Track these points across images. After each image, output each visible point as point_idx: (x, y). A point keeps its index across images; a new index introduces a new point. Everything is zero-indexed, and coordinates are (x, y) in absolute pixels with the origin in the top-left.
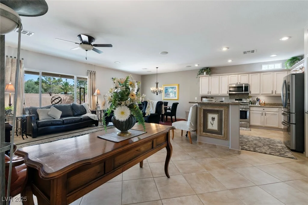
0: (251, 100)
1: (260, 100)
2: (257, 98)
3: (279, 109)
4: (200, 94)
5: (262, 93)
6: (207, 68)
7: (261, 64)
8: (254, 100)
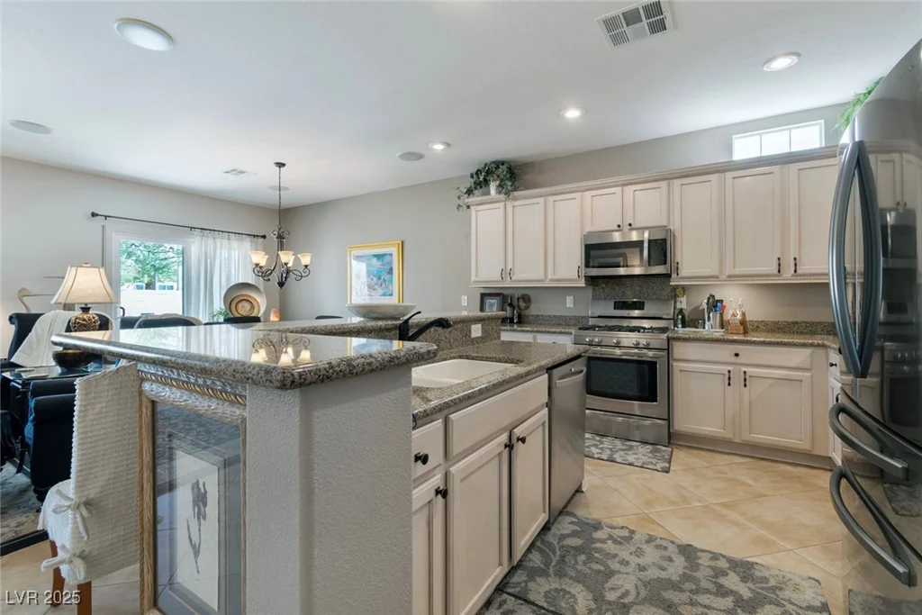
0: (684, 306)
1: (724, 307)
2: (709, 299)
3: (812, 353)
4: (473, 279)
5: (729, 271)
6: (498, 164)
7: (725, 134)
8: (697, 307)
